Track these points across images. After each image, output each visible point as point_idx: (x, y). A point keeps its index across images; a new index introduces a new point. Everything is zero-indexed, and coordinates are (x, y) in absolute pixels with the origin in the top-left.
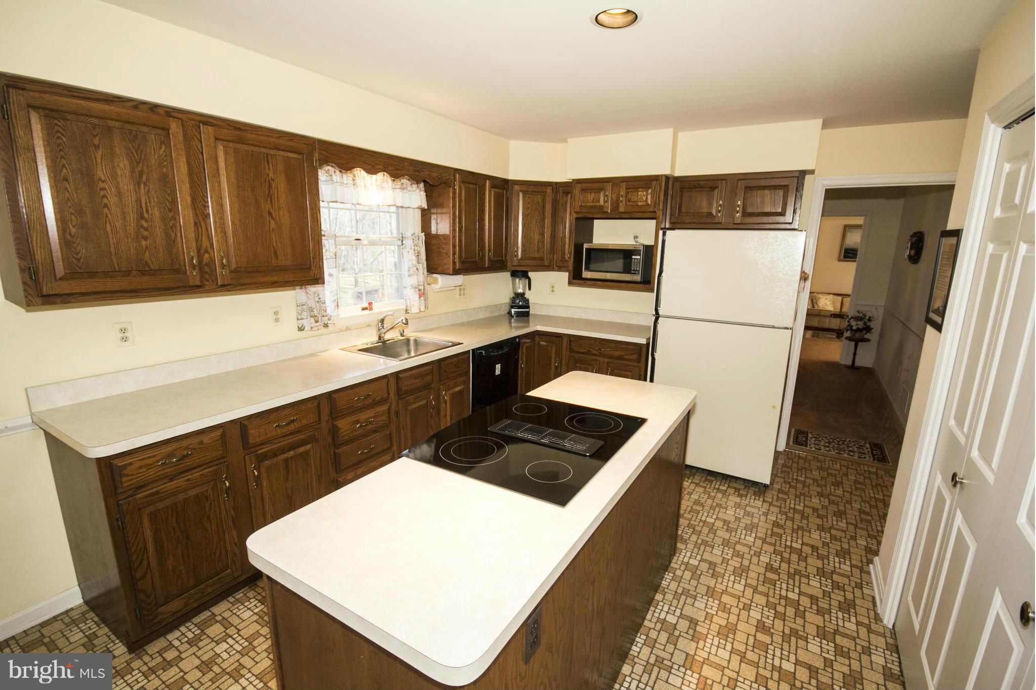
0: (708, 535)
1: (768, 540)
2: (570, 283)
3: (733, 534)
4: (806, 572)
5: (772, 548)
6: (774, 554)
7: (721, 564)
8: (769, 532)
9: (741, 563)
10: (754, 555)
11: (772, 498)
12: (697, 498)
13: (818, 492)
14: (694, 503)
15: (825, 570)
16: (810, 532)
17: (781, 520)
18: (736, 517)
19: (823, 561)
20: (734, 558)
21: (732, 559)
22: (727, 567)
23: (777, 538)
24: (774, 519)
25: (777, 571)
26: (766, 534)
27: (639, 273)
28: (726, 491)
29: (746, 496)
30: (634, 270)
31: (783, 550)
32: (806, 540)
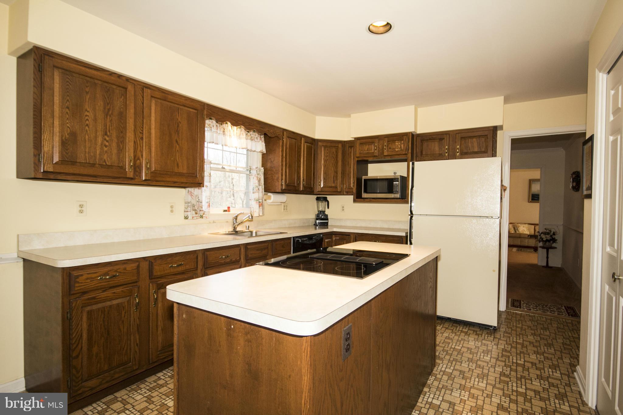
0: (457, 356)
1: (500, 359)
2: (355, 201)
3: (475, 355)
4: (529, 377)
5: (504, 364)
6: (505, 366)
7: (468, 372)
8: (500, 355)
9: (482, 371)
10: (491, 367)
11: (500, 336)
12: (447, 335)
13: (532, 333)
14: (446, 338)
15: (542, 376)
16: (529, 355)
17: (508, 348)
18: (476, 346)
19: (540, 371)
20: (477, 368)
21: (475, 369)
22: (472, 373)
23: (506, 358)
24: (503, 347)
25: (508, 376)
26: (498, 355)
27: (398, 193)
28: (467, 332)
29: (482, 335)
30: (395, 191)
31: (512, 364)
32: (526, 359)
